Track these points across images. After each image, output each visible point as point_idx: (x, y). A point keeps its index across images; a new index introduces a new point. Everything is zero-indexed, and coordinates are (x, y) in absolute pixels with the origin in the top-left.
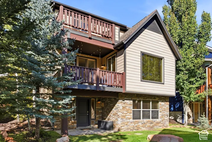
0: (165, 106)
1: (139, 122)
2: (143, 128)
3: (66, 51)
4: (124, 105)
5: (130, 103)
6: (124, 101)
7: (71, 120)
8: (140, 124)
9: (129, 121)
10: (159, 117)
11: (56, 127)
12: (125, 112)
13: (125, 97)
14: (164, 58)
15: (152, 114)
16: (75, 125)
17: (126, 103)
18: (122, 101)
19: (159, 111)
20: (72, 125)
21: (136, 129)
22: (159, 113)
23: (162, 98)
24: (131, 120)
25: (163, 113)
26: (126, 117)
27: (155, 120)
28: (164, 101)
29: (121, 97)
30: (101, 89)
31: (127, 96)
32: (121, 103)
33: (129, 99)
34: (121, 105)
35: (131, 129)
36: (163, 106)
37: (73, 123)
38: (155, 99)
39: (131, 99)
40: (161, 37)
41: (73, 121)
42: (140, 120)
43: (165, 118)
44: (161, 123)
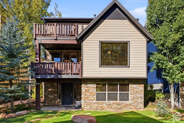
0: (138, 89)
1: (103, 104)
2: (109, 109)
3: (38, 52)
4: (86, 89)
5: (93, 87)
6: (87, 85)
7: (57, 100)
8: (105, 105)
9: (92, 102)
10: (130, 99)
11: (46, 104)
12: (87, 94)
13: (88, 82)
14: (129, 41)
15: (120, 97)
16: (61, 103)
17: (89, 87)
18: (85, 85)
19: (130, 94)
20: (58, 103)
21: (100, 109)
22: (130, 96)
23: (134, 80)
24: (94, 101)
25: (135, 95)
26: (89, 98)
27: (123, 102)
28: (137, 84)
29: (84, 82)
30: (59, 77)
31: (90, 81)
32: (83, 87)
33: (92, 83)
34: (83, 88)
35: (94, 109)
36: (135, 88)
37: (59, 102)
38: (124, 81)
39: (94, 83)
40: (127, 22)
41: (59, 100)
42: (105, 102)
43: (137, 100)
44: (132, 105)
